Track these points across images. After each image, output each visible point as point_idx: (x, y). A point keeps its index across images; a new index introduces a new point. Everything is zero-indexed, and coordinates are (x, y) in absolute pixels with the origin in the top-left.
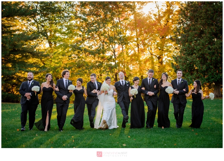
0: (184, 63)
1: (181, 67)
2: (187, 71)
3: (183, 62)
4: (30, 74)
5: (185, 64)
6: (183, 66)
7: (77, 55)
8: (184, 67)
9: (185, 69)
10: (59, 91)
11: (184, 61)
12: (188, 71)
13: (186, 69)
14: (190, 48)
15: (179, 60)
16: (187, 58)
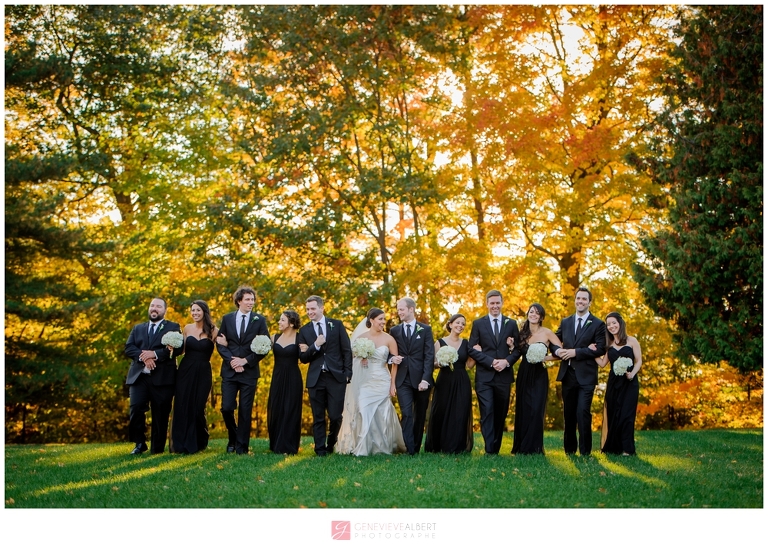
0: (694, 263)
1: (679, 282)
2: (706, 302)
3: (689, 260)
4: (156, 304)
5: (699, 271)
6: (689, 277)
7: (226, 245)
8: (694, 282)
9: (696, 289)
10: (227, 347)
11: (693, 256)
12: (711, 300)
13: (701, 291)
14: (719, 201)
15: (672, 250)
16: (705, 241)
